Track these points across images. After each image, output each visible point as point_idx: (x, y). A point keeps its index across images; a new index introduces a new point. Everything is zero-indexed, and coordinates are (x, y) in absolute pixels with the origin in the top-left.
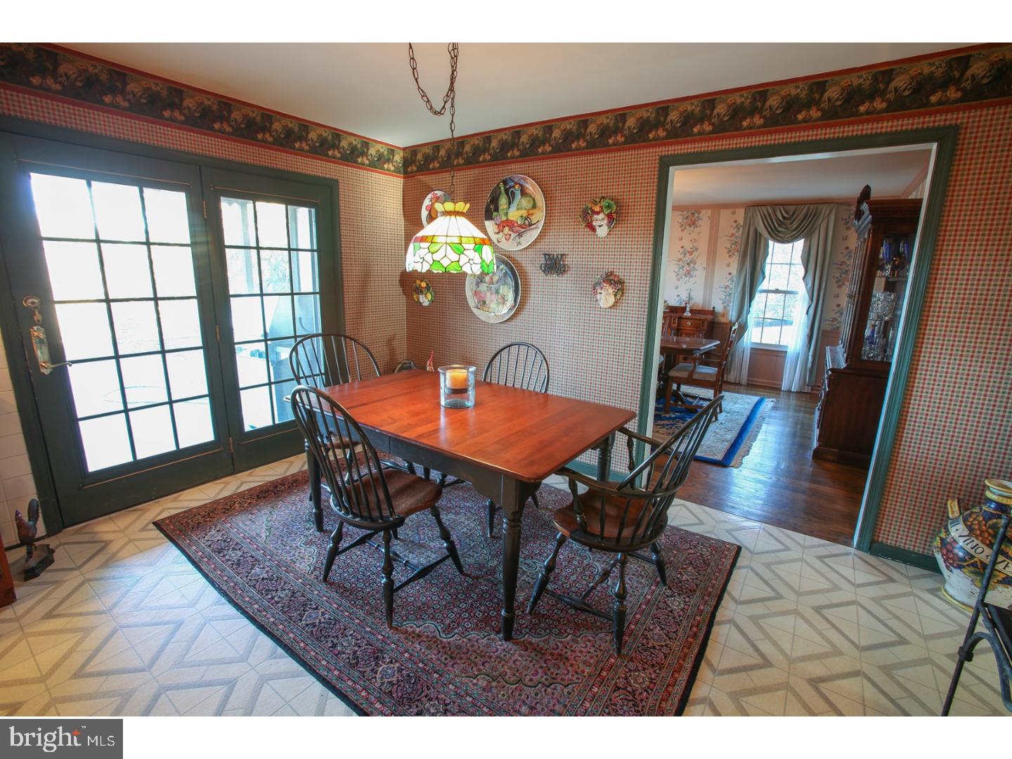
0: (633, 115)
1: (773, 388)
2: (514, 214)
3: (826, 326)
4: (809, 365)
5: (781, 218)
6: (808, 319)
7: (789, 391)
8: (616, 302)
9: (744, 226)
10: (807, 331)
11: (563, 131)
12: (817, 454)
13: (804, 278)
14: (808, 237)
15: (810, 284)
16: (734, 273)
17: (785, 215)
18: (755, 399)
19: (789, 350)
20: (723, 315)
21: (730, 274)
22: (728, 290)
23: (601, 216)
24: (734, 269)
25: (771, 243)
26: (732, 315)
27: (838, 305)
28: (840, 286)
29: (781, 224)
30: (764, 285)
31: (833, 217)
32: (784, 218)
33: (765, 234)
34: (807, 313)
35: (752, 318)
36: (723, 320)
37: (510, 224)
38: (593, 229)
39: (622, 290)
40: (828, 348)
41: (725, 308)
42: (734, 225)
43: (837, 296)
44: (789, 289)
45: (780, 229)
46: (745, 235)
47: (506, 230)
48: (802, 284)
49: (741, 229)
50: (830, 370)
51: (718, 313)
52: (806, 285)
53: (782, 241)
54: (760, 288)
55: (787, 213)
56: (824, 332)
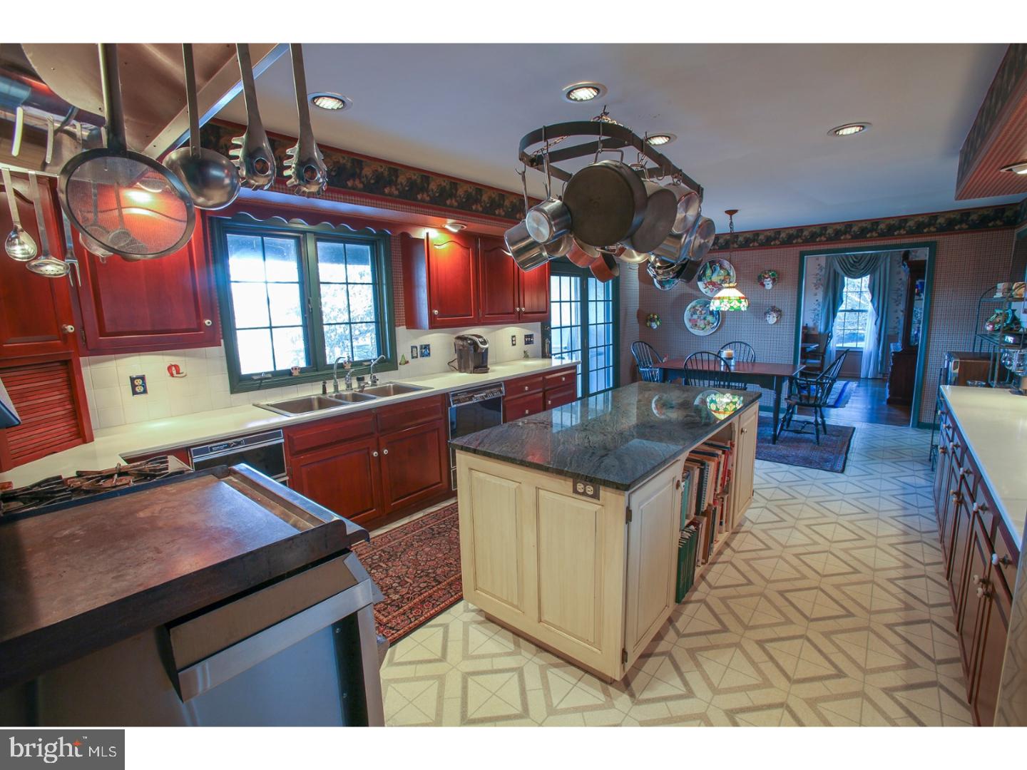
0: (784, 232)
1: (855, 377)
2: (715, 278)
3: (890, 332)
4: (880, 359)
5: (851, 261)
6: (876, 328)
7: (866, 378)
8: (777, 321)
9: (826, 268)
10: (876, 336)
11: (745, 238)
12: (889, 402)
13: (871, 301)
14: (872, 273)
15: (876, 305)
16: (821, 300)
17: (855, 260)
18: (845, 382)
19: (864, 351)
20: (814, 329)
21: (817, 300)
22: (816, 311)
23: (769, 279)
24: (820, 297)
25: (846, 278)
26: (821, 328)
27: (897, 318)
28: (897, 305)
29: (853, 266)
30: (842, 307)
31: (889, 260)
32: (854, 262)
33: (841, 272)
34: (876, 324)
35: (836, 330)
36: (813, 332)
37: (713, 284)
38: (764, 285)
39: (781, 315)
40: (892, 345)
41: (815, 324)
42: (818, 267)
43: (896, 311)
44: (861, 309)
45: (853, 269)
46: (827, 275)
47: (711, 287)
48: (870, 304)
49: (824, 270)
50: (894, 352)
51: (810, 328)
52: (873, 306)
53: (855, 277)
54: (840, 309)
55: (856, 258)
56: (889, 336)
